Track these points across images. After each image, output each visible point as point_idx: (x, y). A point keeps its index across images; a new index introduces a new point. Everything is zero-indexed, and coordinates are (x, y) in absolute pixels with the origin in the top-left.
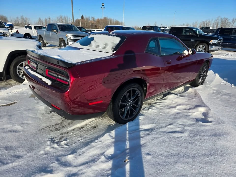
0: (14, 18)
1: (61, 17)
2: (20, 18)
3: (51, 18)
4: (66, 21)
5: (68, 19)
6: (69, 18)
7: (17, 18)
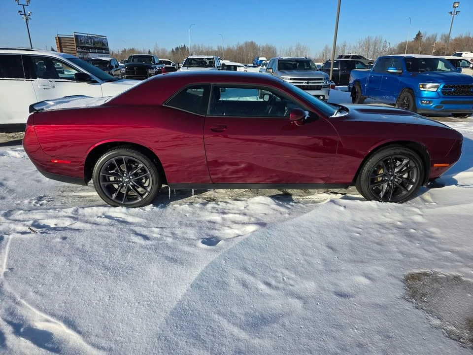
0: (285, 49)
1: (368, 41)
2: (294, 48)
3: (348, 44)
4: (377, 48)
5: (382, 44)
6: (385, 41)
7: (291, 49)
